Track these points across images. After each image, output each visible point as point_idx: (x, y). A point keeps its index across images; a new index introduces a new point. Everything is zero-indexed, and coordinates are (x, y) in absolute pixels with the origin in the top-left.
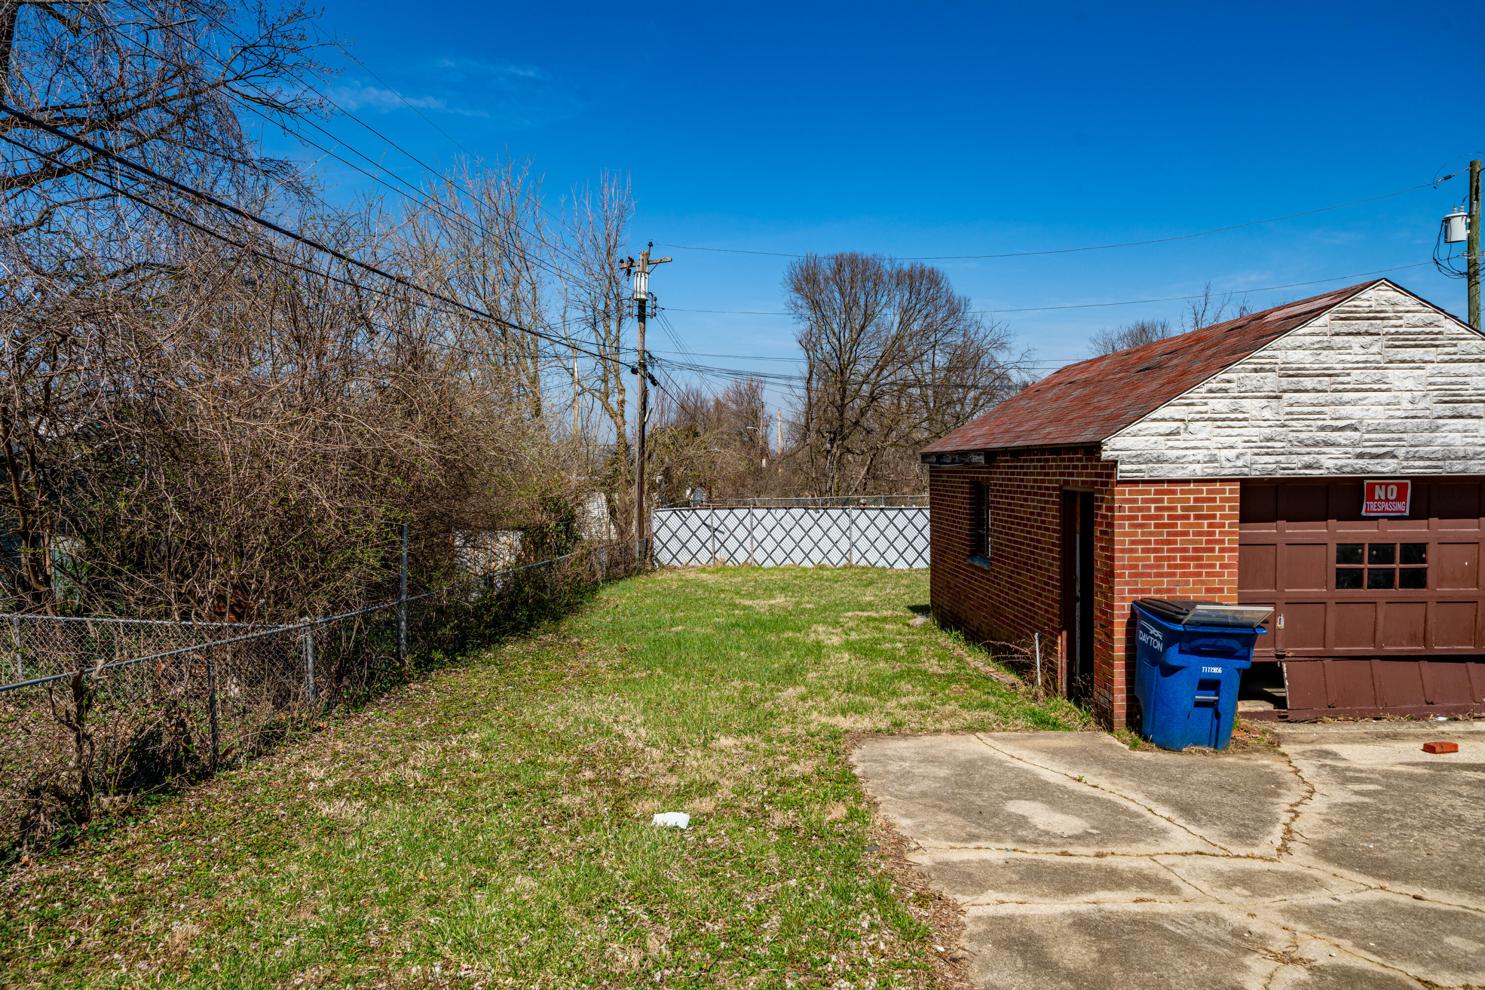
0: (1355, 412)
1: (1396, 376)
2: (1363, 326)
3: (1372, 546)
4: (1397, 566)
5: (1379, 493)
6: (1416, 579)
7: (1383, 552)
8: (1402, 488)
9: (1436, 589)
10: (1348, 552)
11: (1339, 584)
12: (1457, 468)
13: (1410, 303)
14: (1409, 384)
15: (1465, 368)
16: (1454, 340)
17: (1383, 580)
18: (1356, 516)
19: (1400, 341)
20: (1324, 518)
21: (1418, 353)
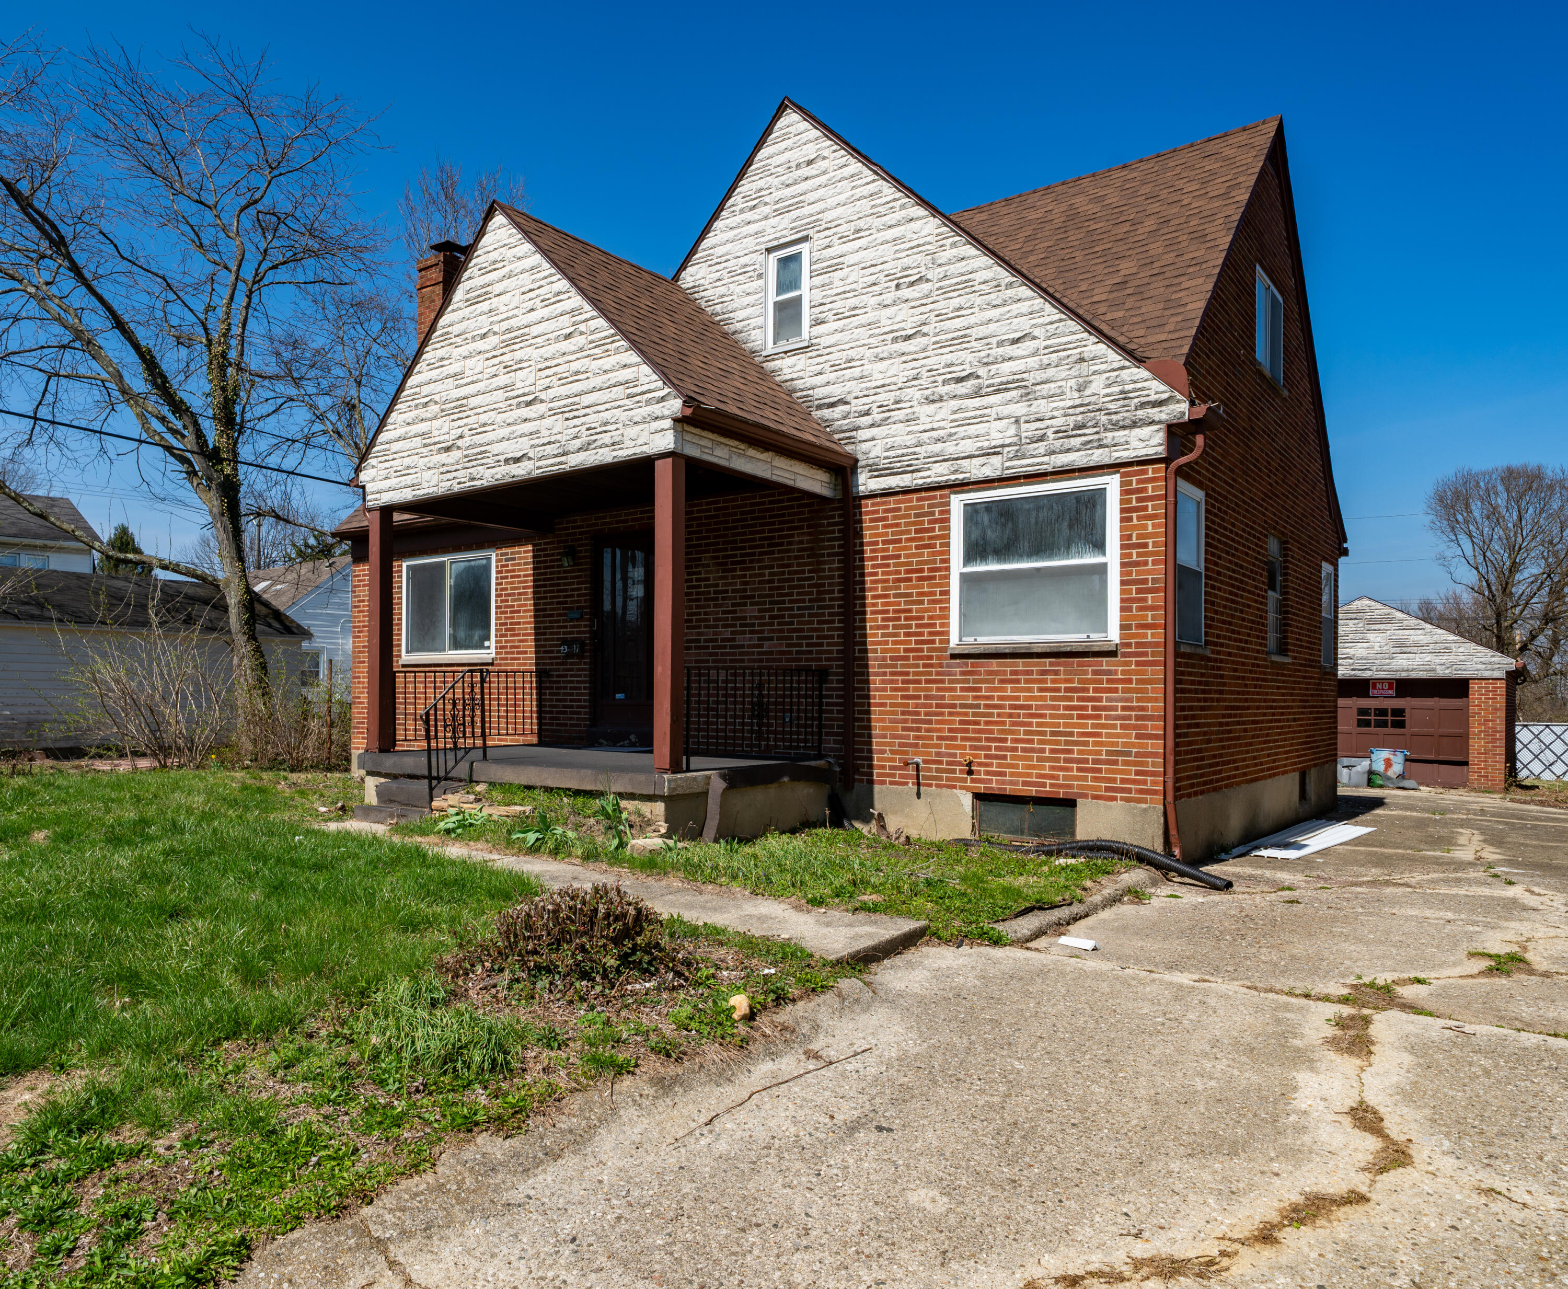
0: (1352, 651)
1: (1371, 636)
2: (1354, 616)
3: (1376, 709)
4: (1389, 718)
5: (1378, 686)
6: (1401, 724)
7: (1382, 712)
8: (1391, 685)
9: (1409, 729)
10: (1363, 712)
11: (1359, 726)
12: (1404, 675)
13: (1378, 606)
14: (1378, 639)
15: (1407, 632)
16: (1401, 621)
17: (1384, 724)
18: (1366, 695)
19: (1372, 621)
20: (1350, 696)
21: (1382, 626)
